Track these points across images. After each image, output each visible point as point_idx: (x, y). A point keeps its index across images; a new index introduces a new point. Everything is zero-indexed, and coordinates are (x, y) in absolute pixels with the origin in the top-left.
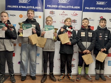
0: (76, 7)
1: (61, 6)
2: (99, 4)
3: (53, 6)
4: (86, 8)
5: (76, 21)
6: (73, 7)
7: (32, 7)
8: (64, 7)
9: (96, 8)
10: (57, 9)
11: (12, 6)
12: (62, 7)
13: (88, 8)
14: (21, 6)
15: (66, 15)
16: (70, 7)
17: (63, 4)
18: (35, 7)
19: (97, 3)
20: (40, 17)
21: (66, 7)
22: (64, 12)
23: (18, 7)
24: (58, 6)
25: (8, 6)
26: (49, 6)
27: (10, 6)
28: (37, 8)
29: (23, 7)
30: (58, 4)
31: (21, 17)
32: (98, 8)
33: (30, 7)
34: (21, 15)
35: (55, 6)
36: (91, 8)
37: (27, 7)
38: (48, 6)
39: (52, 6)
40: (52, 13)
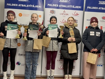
0: (77, 7)
1: (61, 5)
2: (101, 3)
3: (54, 5)
4: (88, 7)
5: (77, 21)
6: (74, 6)
7: (32, 6)
8: (65, 6)
9: (98, 8)
10: (58, 8)
11: (11, 5)
12: (63, 6)
13: (90, 8)
14: (21, 5)
15: (66, 14)
16: (71, 6)
17: (64, 4)
18: (35, 6)
19: (99, 2)
20: (40, 16)
21: (67, 6)
22: (64, 12)
23: (18, 5)
24: (59, 6)
25: (7, 4)
26: (50, 5)
27: (9, 5)
28: (37, 6)
29: (23, 5)
30: (59, 4)
31: (21, 16)
32: (101, 8)
33: (29, 5)
34: (21, 14)
35: (55, 5)
36: (94, 8)
37: (27, 6)
38: (48, 5)
39: (52, 5)
40: (52, 12)
